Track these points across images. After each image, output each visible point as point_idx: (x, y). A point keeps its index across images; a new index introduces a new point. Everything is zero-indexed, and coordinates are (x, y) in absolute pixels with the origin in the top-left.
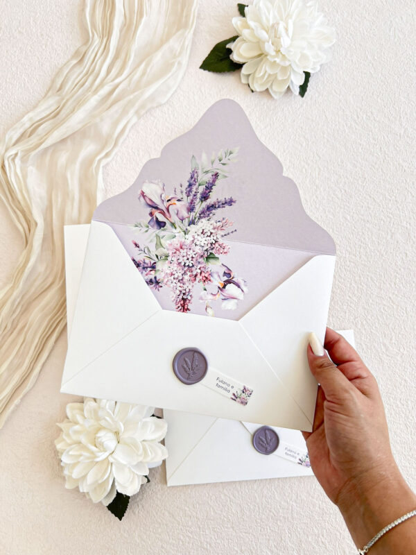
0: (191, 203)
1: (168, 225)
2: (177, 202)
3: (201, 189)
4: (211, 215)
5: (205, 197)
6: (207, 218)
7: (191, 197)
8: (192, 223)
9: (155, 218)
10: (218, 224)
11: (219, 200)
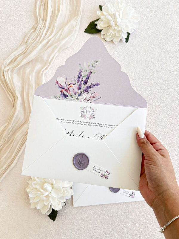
0: (79, 86)
1: (69, 96)
2: (73, 85)
3: (84, 79)
4: (89, 91)
5: (86, 83)
6: (87, 93)
7: (79, 83)
8: (80, 95)
9: (63, 93)
10: (92, 95)
11: (92, 84)
